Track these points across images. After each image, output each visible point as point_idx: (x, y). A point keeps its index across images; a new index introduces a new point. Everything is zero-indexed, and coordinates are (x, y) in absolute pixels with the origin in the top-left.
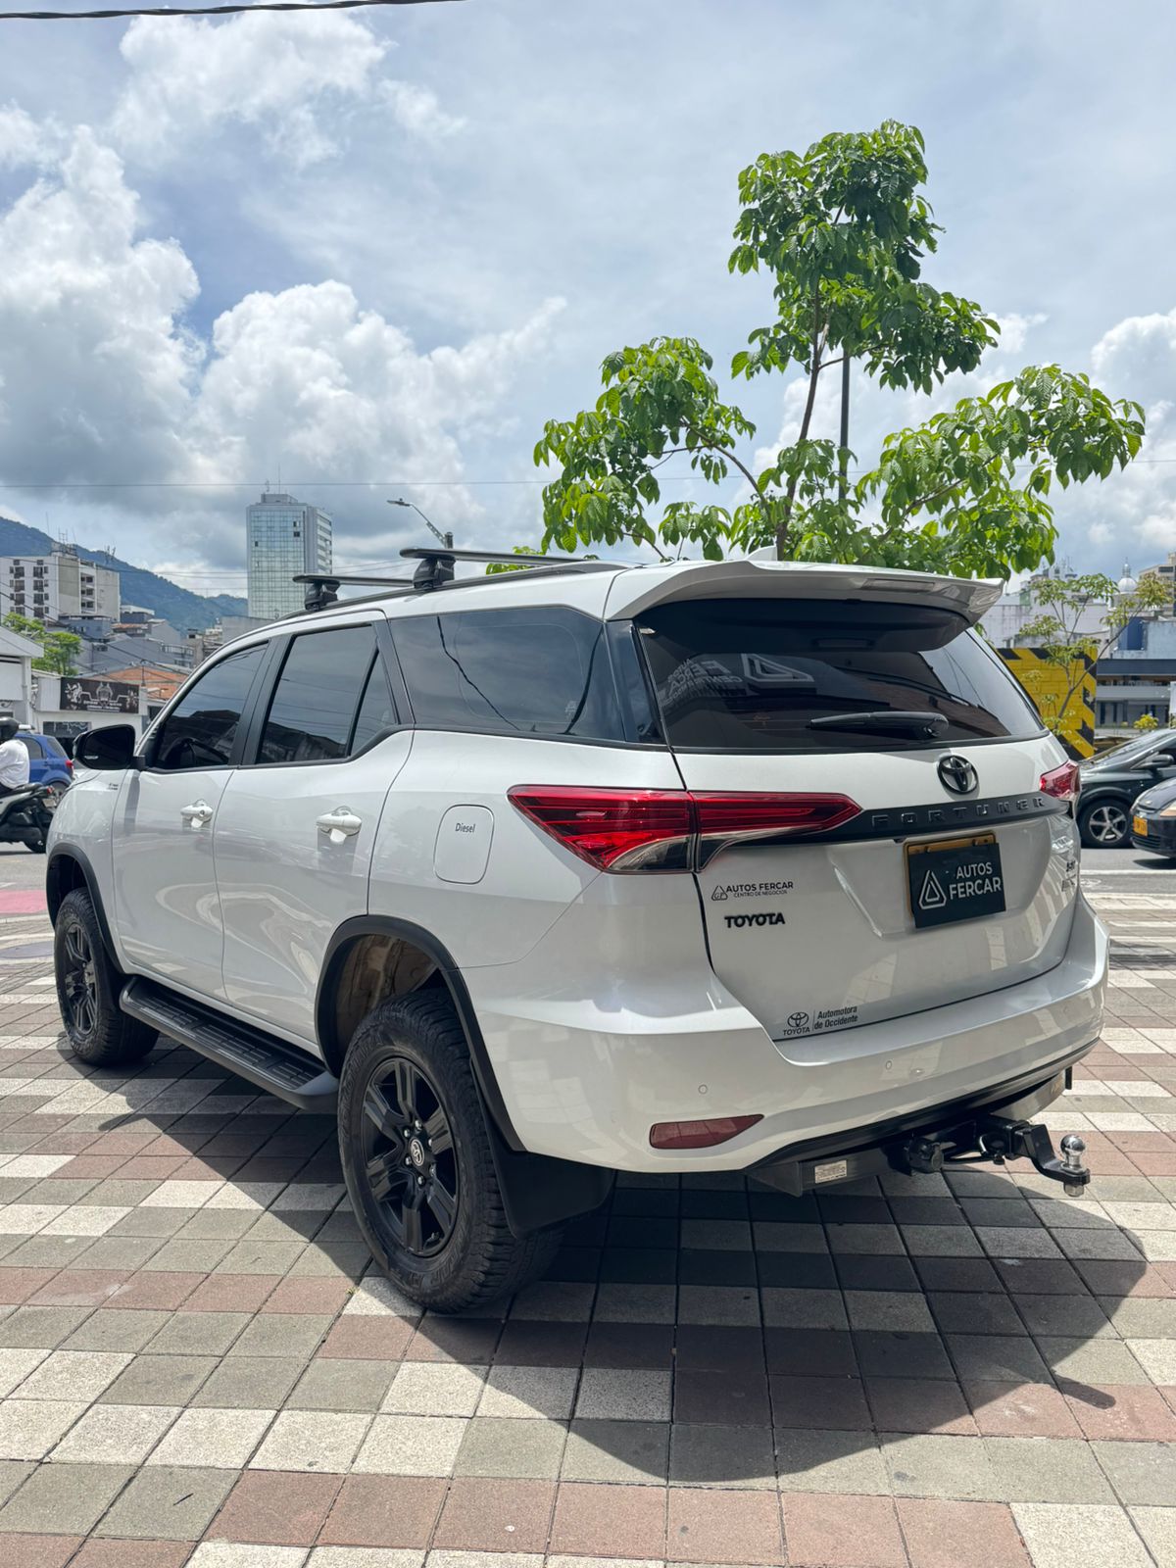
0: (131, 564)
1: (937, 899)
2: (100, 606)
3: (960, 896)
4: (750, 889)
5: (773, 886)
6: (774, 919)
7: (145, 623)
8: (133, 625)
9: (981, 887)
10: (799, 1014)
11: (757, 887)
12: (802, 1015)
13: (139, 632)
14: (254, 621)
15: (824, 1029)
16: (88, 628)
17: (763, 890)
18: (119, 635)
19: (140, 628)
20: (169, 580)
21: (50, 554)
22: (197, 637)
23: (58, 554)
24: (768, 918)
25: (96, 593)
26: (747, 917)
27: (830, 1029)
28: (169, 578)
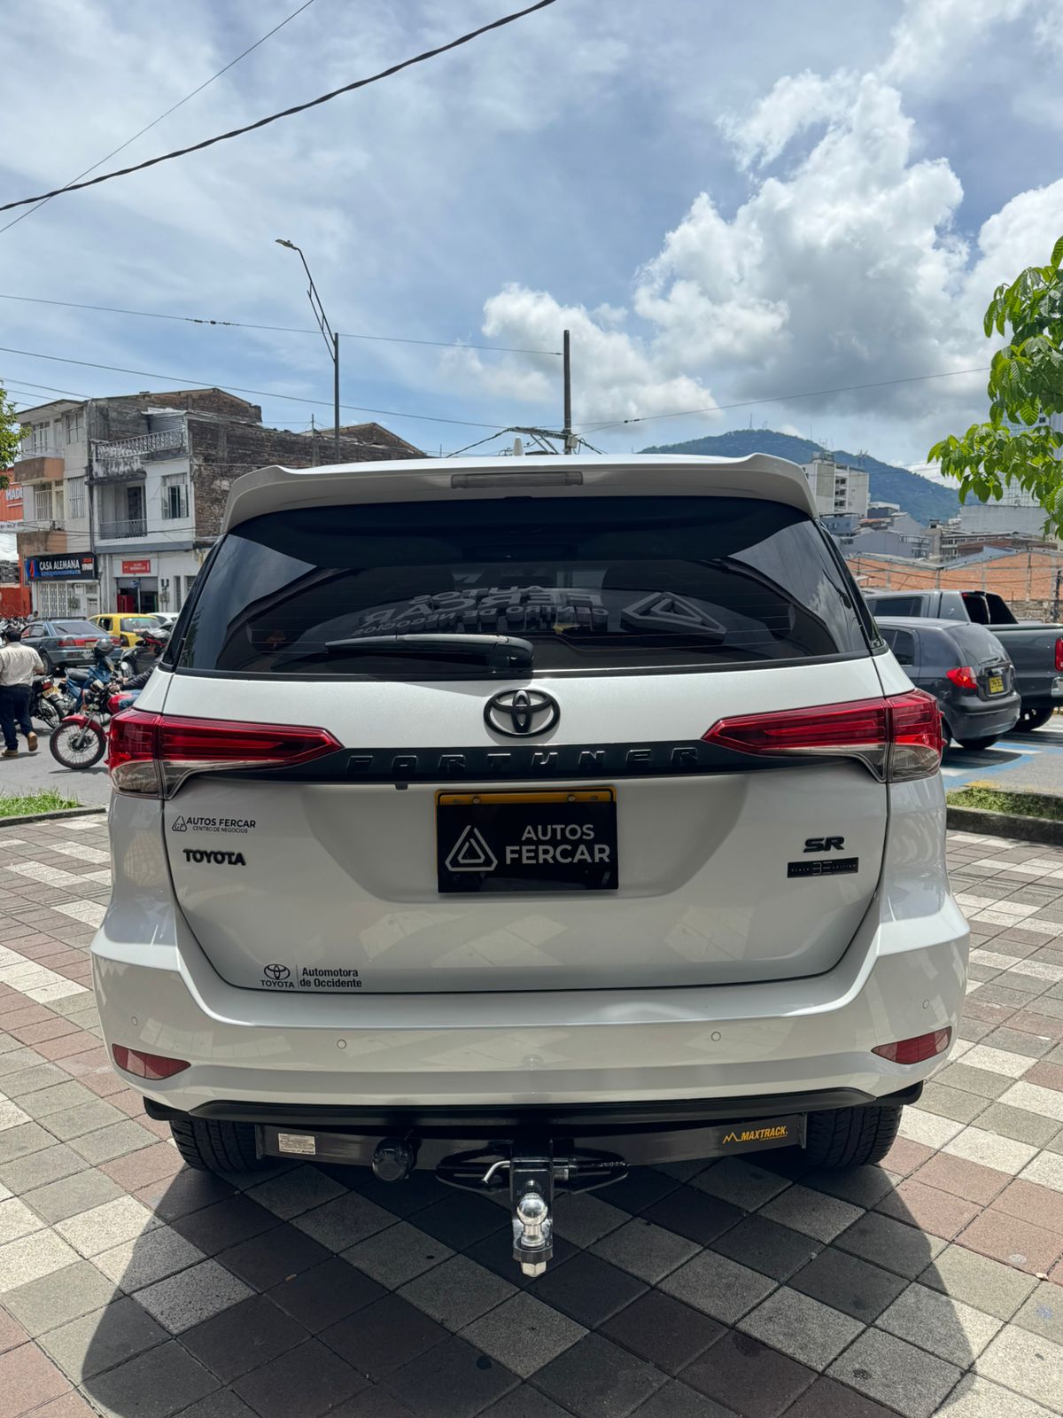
0: (888, 464)
1: (481, 861)
2: (850, 504)
3: (525, 861)
4: (209, 823)
5: (234, 823)
6: (234, 858)
7: (888, 517)
8: (877, 520)
9: (572, 854)
10: (276, 966)
11: (218, 822)
12: (282, 968)
13: (883, 525)
14: (992, 508)
15: (313, 988)
16: (838, 524)
17: (223, 826)
18: (864, 529)
19: (883, 522)
20: (921, 476)
21: (811, 462)
22: (938, 526)
23: (819, 461)
24: (227, 857)
25: (847, 493)
26: (206, 853)
27: (320, 989)
28: (922, 474)
